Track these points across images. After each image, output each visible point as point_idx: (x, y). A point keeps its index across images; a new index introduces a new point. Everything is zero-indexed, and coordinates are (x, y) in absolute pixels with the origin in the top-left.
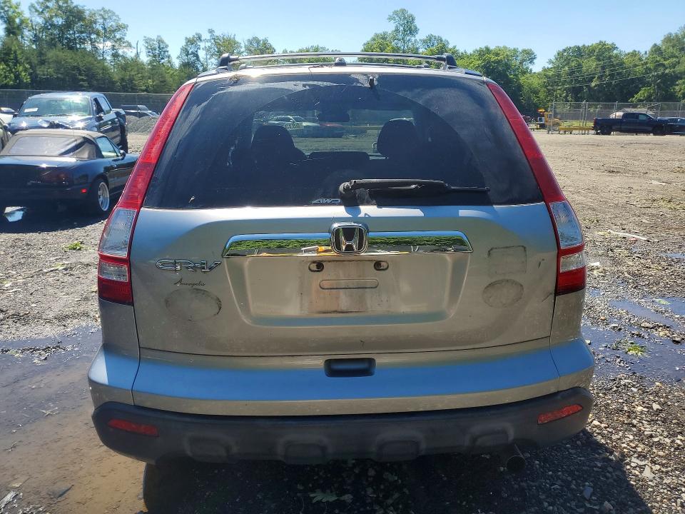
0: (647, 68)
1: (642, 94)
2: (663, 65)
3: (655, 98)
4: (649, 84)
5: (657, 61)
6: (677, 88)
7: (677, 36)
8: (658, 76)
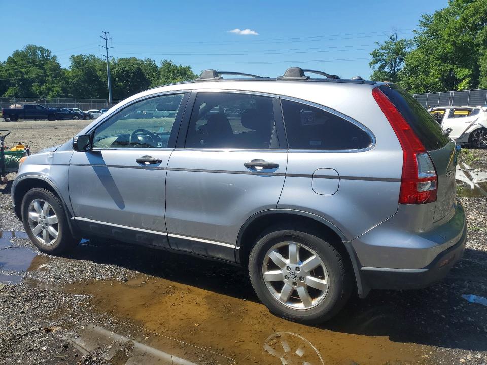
0: (9, 73)
1: (10, 91)
2: (21, 72)
3: (21, 95)
4: (14, 85)
5: (15, 69)
6: (34, 88)
7: (23, 52)
8: (20, 80)
